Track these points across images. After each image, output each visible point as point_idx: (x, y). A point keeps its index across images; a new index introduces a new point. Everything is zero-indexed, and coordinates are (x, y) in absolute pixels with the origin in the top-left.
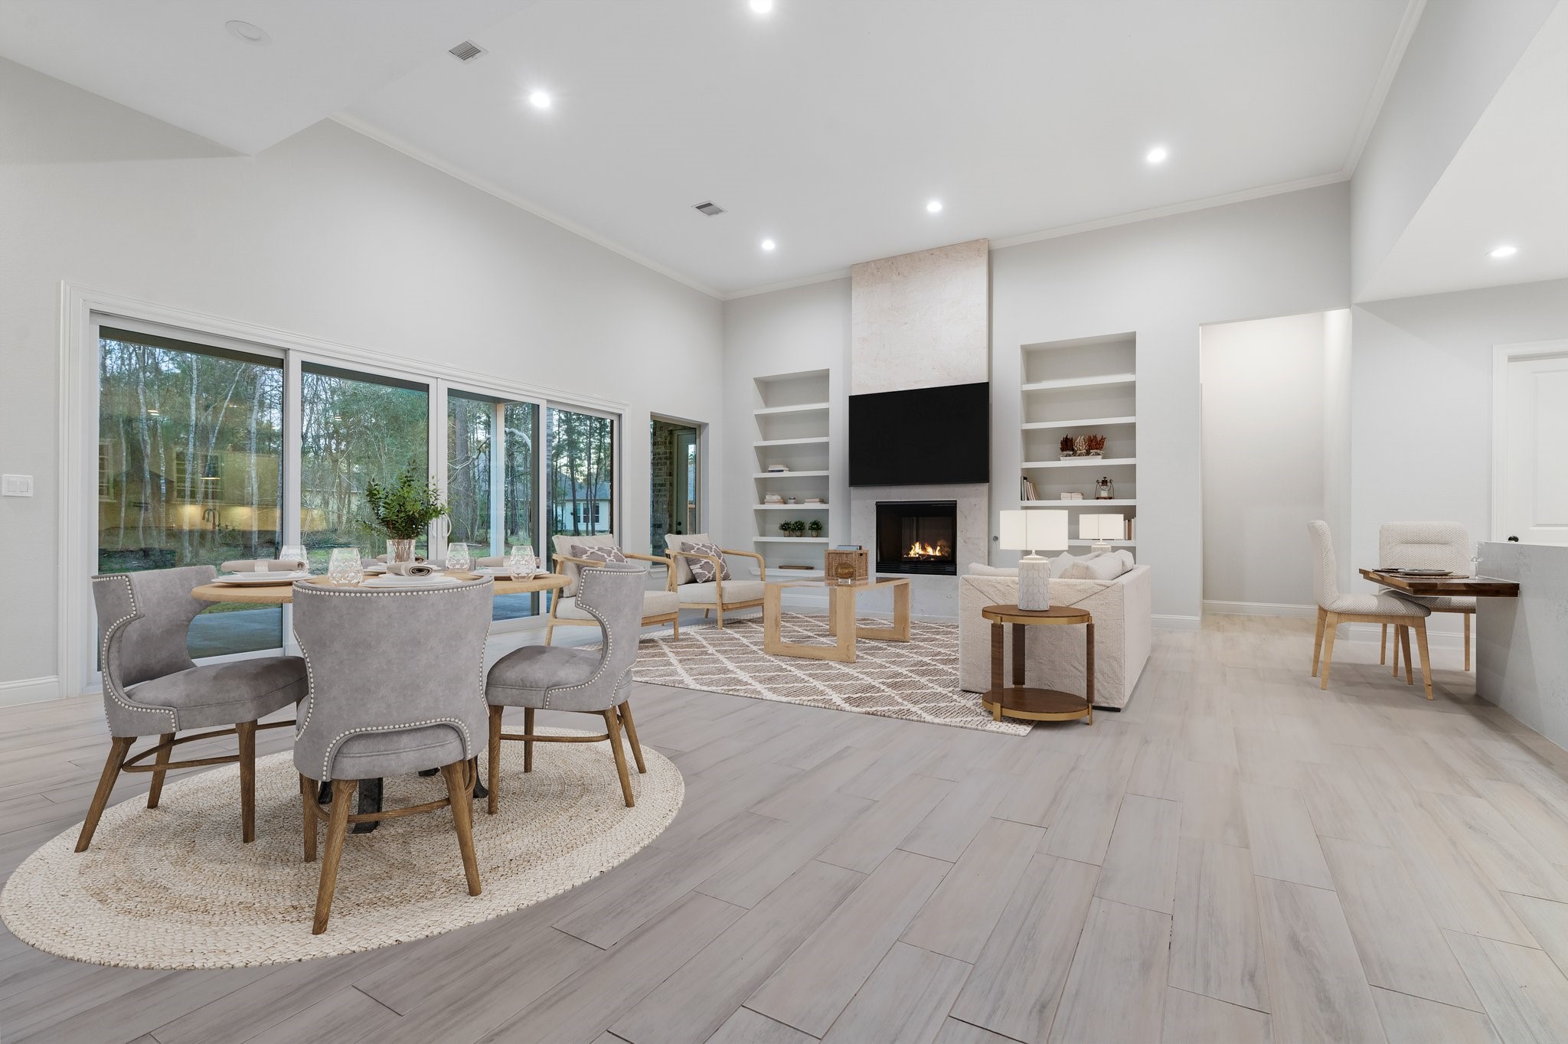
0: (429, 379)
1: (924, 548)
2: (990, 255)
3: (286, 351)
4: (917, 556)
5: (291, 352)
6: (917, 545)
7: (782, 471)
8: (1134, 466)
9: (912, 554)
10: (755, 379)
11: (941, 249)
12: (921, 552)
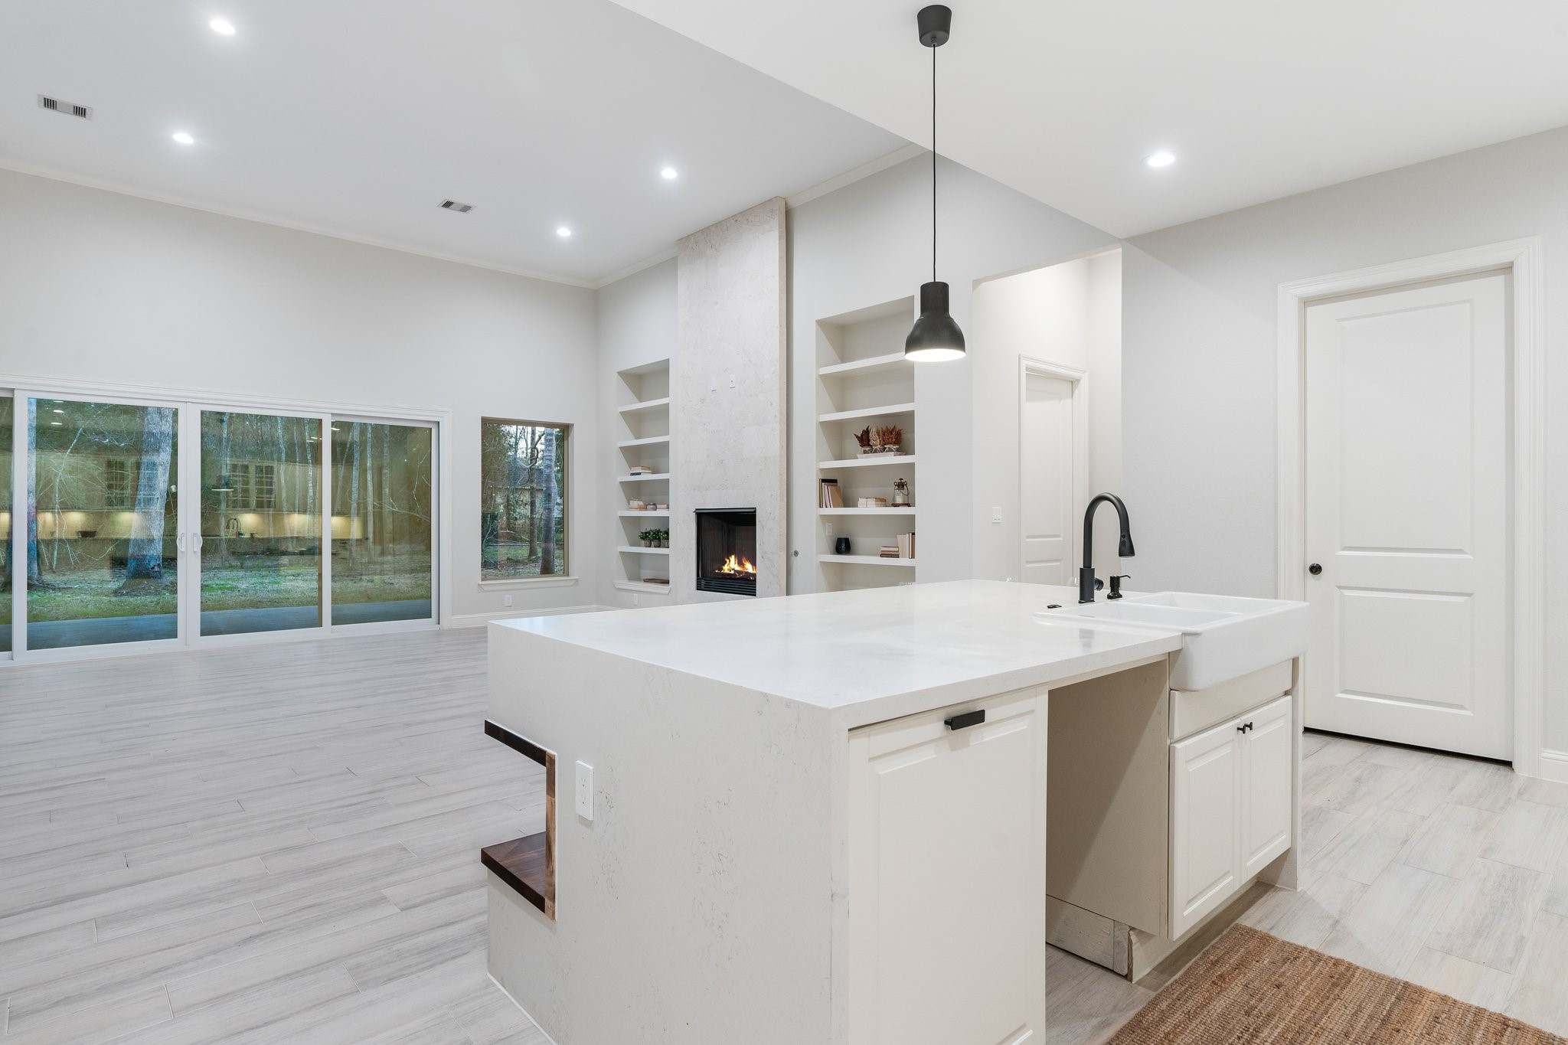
0: (179, 404)
1: (740, 563)
2: (788, 215)
3: (12, 390)
4: (732, 572)
5: (15, 391)
6: (733, 558)
7: (639, 474)
8: (913, 465)
9: (726, 569)
10: (620, 373)
11: (743, 213)
12: (738, 568)
